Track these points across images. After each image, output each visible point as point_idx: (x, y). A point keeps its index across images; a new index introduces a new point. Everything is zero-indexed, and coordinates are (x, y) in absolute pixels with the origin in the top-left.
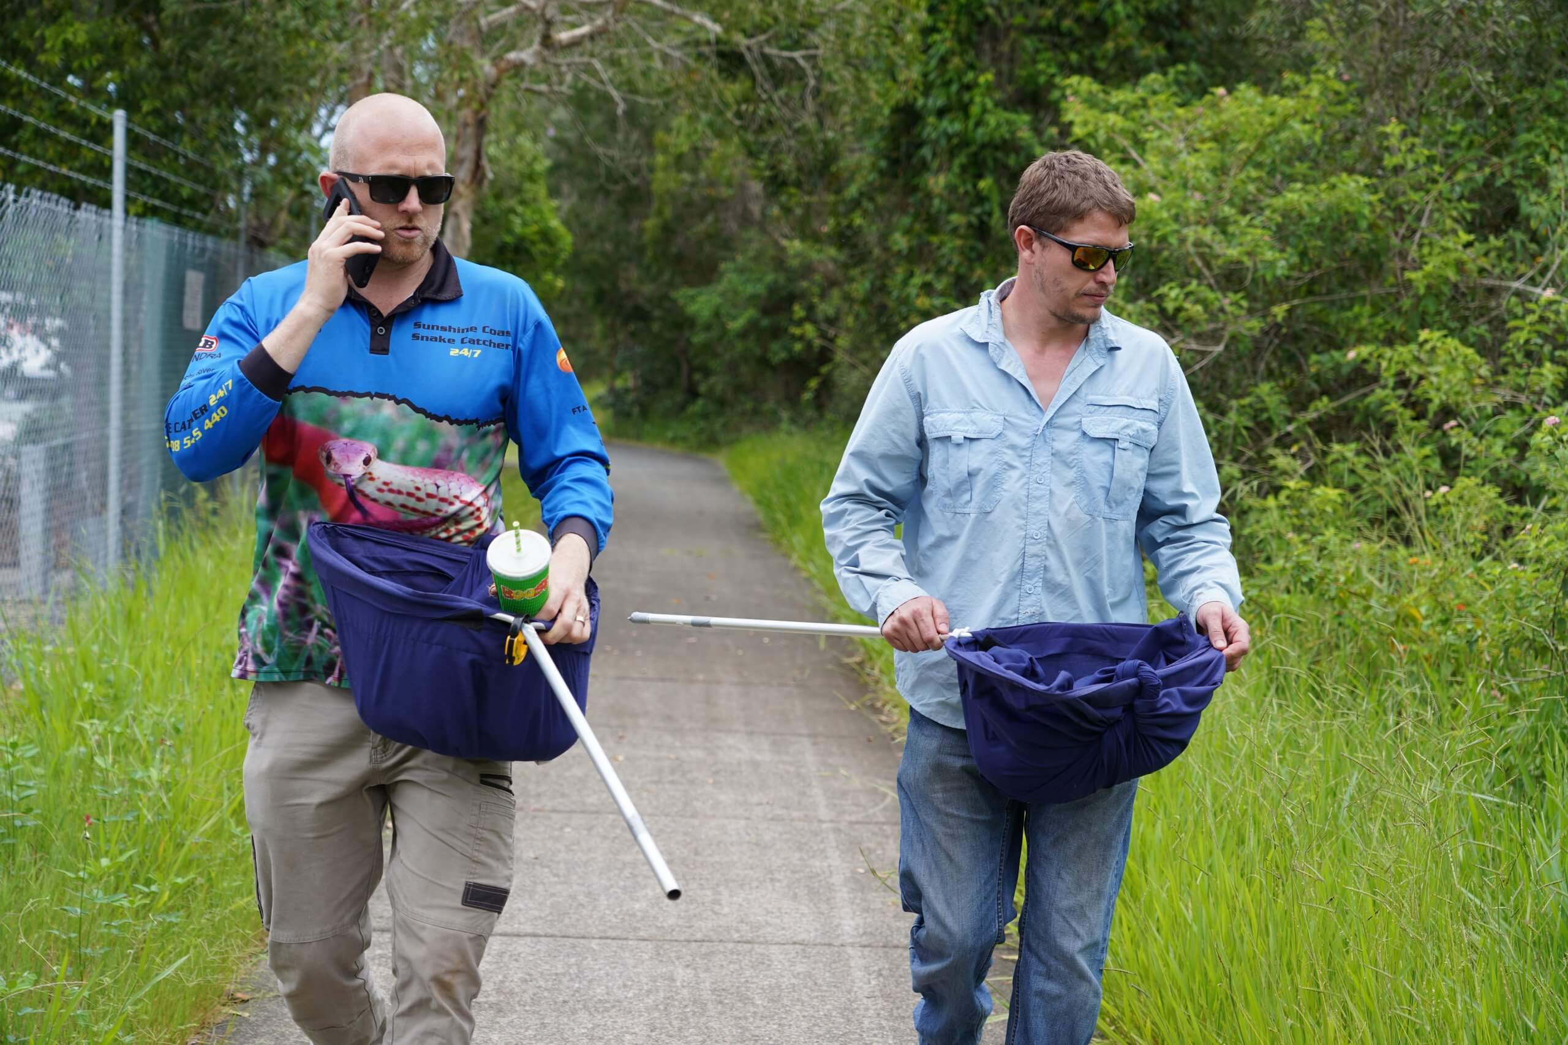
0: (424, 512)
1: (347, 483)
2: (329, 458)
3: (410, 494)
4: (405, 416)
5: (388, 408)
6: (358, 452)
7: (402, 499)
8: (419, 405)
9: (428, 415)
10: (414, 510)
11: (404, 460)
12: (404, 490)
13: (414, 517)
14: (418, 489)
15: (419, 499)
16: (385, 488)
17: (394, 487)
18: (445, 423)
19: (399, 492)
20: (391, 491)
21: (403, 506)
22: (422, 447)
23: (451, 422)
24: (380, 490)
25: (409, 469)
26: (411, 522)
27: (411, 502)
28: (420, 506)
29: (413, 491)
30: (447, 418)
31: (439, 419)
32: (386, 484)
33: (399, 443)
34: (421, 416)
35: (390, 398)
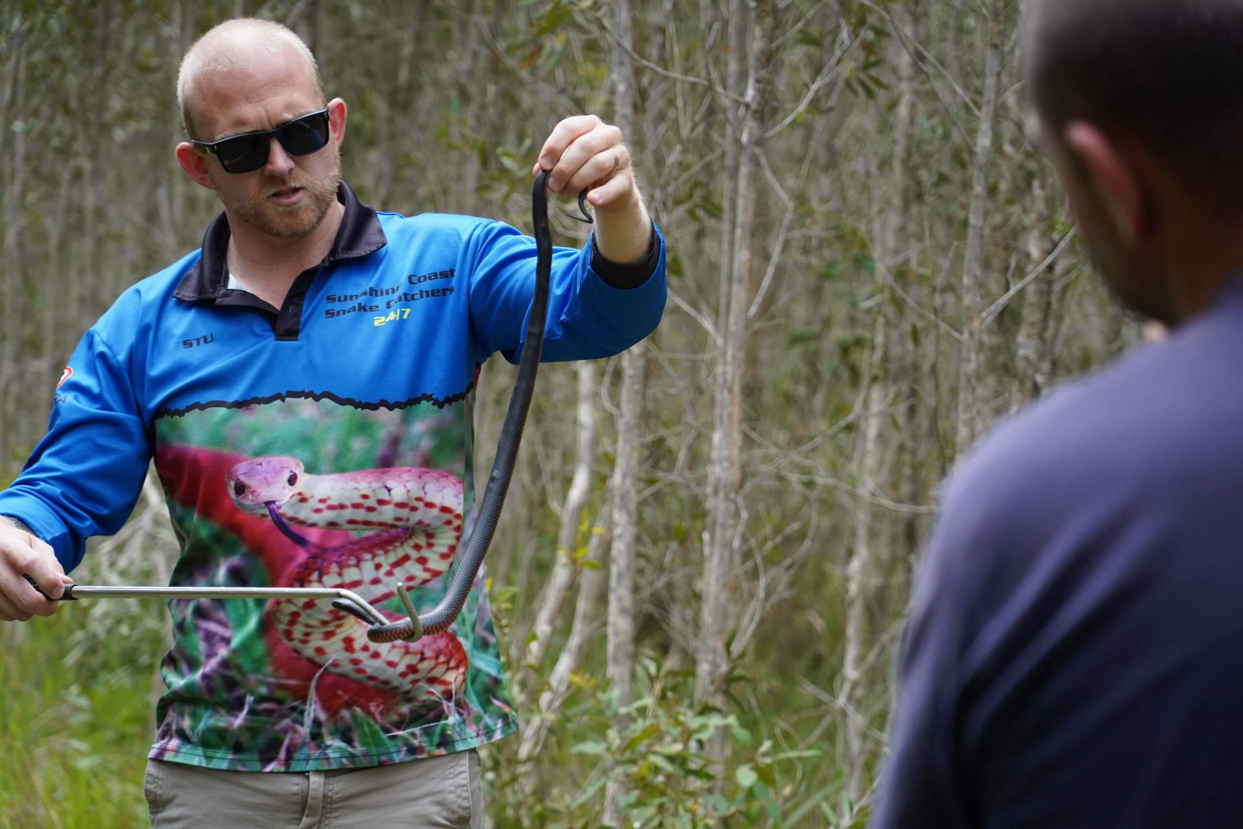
0: (381, 524)
1: (272, 511)
2: (241, 489)
3: (356, 506)
4: (329, 413)
5: (307, 409)
6: (278, 472)
7: (349, 514)
8: (343, 396)
9: (358, 405)
10: (367, 523)
11: (339, 465)
12: (347, 503)
13: (369, 532)
14: (365, 497)
15: (370, 509)
16: (322, 506)
17: (334, 502)
18: (383, 409)
19: (342, 507)
20: (331, 508)
21: (352, 522)
22: (358, 445)
23: (391, 408)
24: (318, 511)
25: (348, 475)
26: (367, 539)
27: (361, 515)
28: (373, 517)
29: (360, 501)
30: (384, 403)
31: (374, 407)
32: (322, 501)
33: (329, 447)
34: (350, 408)
35: (306, 395)
